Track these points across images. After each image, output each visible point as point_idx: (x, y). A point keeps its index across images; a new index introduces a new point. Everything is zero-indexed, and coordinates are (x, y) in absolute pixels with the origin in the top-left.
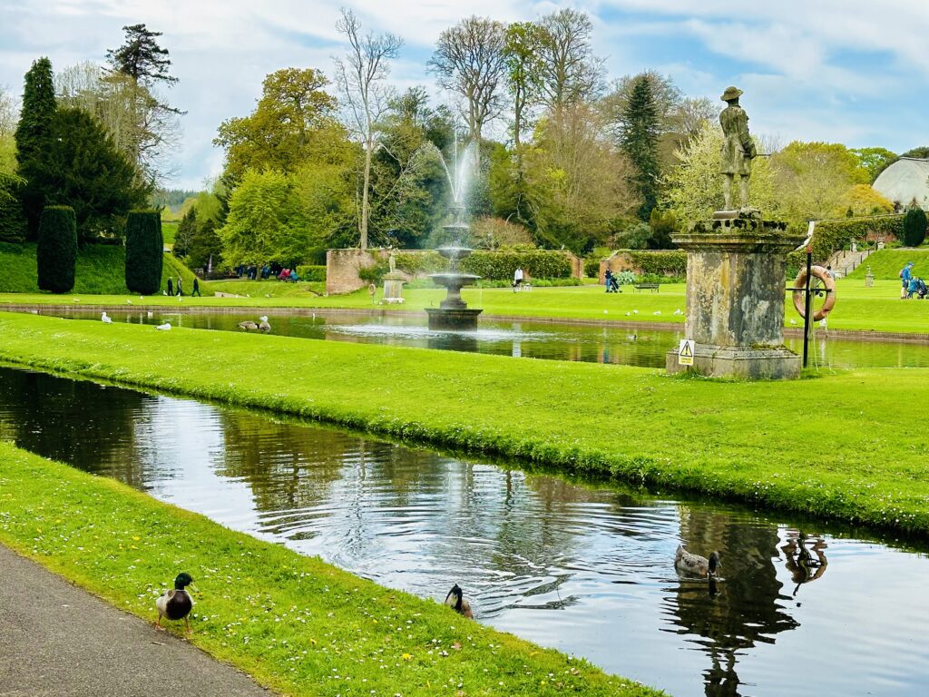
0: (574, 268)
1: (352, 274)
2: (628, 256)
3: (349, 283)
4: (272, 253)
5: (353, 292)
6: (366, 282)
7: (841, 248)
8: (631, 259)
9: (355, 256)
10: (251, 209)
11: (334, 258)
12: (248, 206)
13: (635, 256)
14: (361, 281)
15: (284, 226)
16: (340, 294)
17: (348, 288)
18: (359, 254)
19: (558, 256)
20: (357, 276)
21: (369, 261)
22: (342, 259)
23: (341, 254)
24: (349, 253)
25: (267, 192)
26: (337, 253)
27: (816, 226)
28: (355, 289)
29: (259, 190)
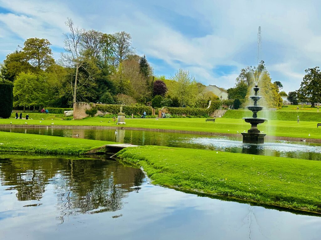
0: (153, 112)
1: (83, 112)
2: (167, 109)
3: (82, 115)
4: (31, 102)
5: (84, 119)
6: (88, 115)
7: (217, 109)
8: (168, 110)
9: (84, 105)
10: (23, 86)
11: (77, 106)
12: (22, 85)
13: (169, 109)
14: (86, 114)
15: (36, 93)
16: (79, 119)
17: (81, 117)
18: (86, 105)
19: (148, 108)
20: (85, 112)
21: (89, 107)
22: (80, 106)
23: (79, 104)
24: (82, 104)
25: (29, 80)
26: (78, 104)
27: (212, 102)
28: (84, 117)
29: (27, 80)
